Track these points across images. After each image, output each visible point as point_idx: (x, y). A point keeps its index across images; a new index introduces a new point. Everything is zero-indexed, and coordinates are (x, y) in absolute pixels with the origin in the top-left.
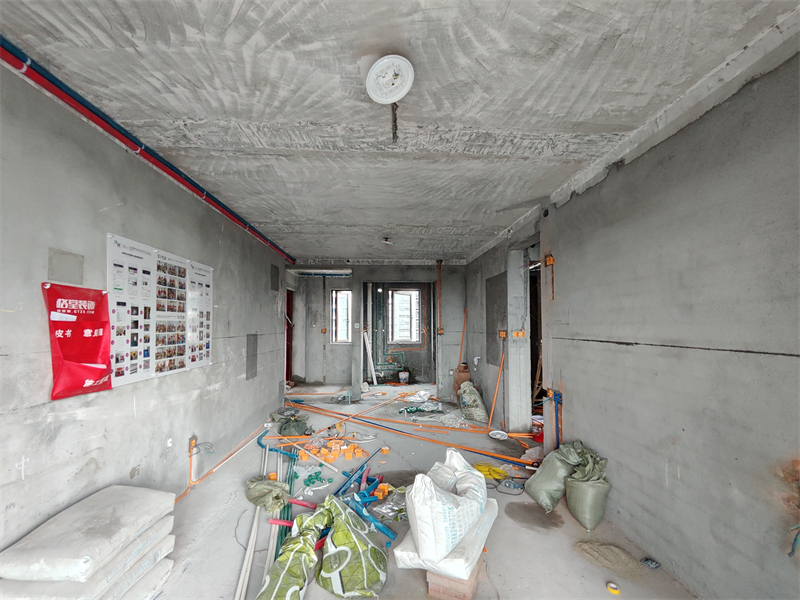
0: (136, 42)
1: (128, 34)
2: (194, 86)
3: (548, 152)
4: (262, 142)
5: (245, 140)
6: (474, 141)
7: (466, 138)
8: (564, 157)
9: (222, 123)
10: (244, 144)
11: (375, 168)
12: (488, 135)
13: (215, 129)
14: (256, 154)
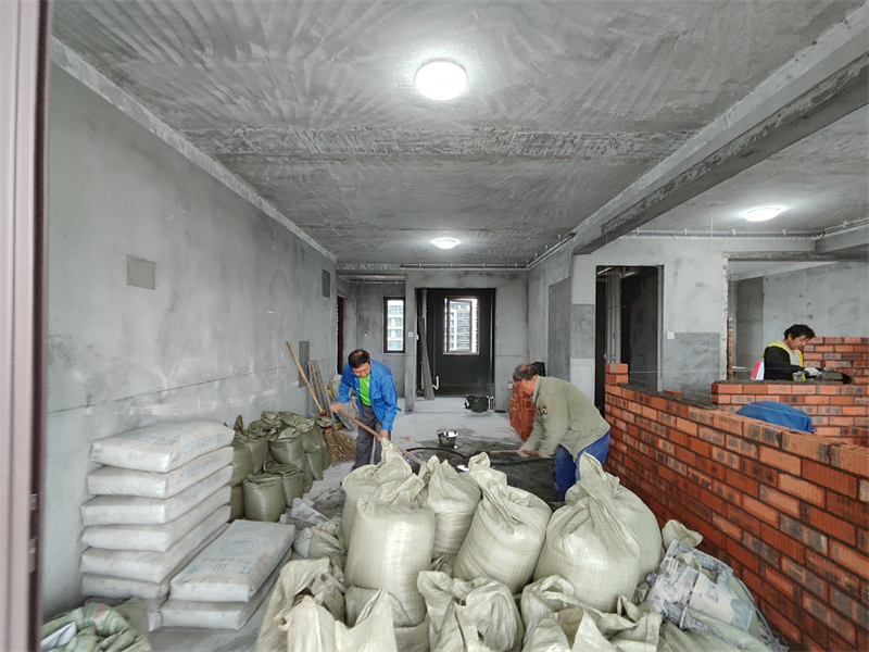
0: (205, 59)
1: (198, 52)
2: (256, 98)
3: (612, 152)
4: (318, 147)
5: (300, 145)
6: (533, 142)
7: (525, 139)
8: (629, 156)
9: (280, 130)
10: (300, 149)
11: (431, 171)
12: (546, 137)
13: (272, 136)
14: (310, 159)
